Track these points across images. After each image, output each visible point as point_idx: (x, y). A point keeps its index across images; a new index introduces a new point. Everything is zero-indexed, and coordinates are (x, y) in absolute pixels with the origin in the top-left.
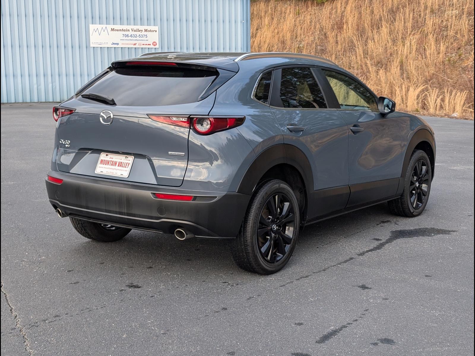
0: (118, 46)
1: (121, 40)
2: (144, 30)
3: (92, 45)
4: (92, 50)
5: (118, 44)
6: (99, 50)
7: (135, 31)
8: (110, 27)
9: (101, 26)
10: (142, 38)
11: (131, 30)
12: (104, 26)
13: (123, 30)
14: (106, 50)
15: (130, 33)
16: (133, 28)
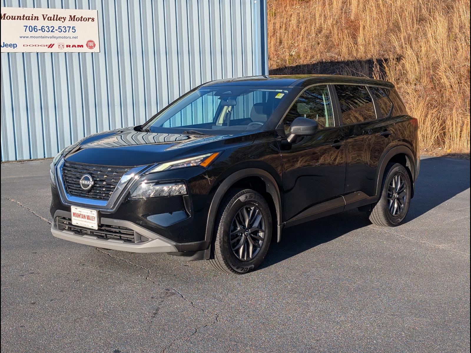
0: (15, 50)
1: (21, 37)
2: (68, 18)
7: (50, 19)
10: (67, 34)
11: (41, 18)
13: (24, 18)
15: (39, 24)
16: (45, 14)
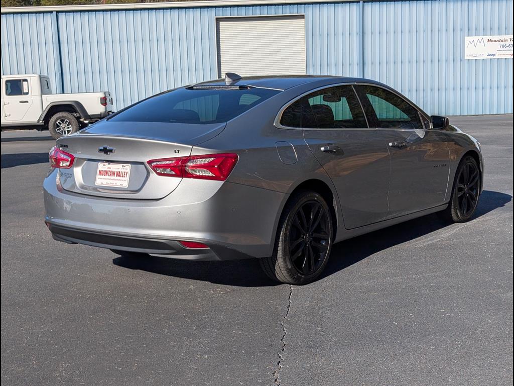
0: (494, 57)
1: (498, 51)
3: (466, 58)
4: (466, 62)
5: (494, 55)
6: (474, 62)
8: (486, 38)
9: (477, 37)
11: (509, 40)
12: (480, 38)
13: (500, 40)
14: (481, 62)
15: (508, 43)
